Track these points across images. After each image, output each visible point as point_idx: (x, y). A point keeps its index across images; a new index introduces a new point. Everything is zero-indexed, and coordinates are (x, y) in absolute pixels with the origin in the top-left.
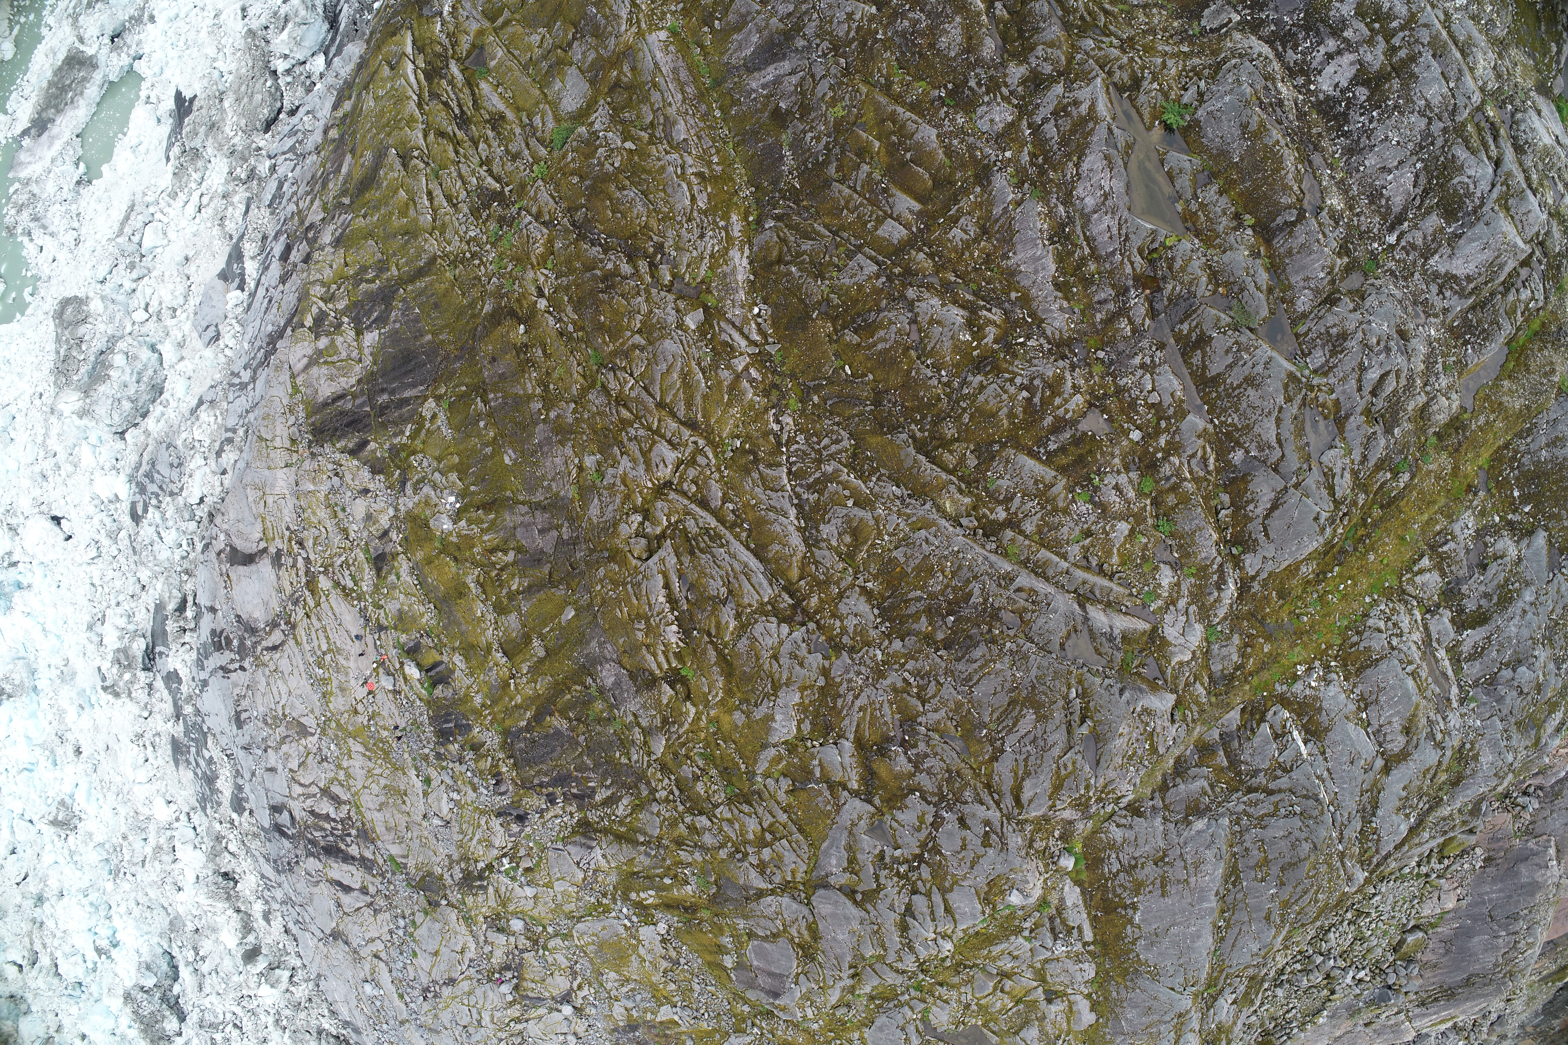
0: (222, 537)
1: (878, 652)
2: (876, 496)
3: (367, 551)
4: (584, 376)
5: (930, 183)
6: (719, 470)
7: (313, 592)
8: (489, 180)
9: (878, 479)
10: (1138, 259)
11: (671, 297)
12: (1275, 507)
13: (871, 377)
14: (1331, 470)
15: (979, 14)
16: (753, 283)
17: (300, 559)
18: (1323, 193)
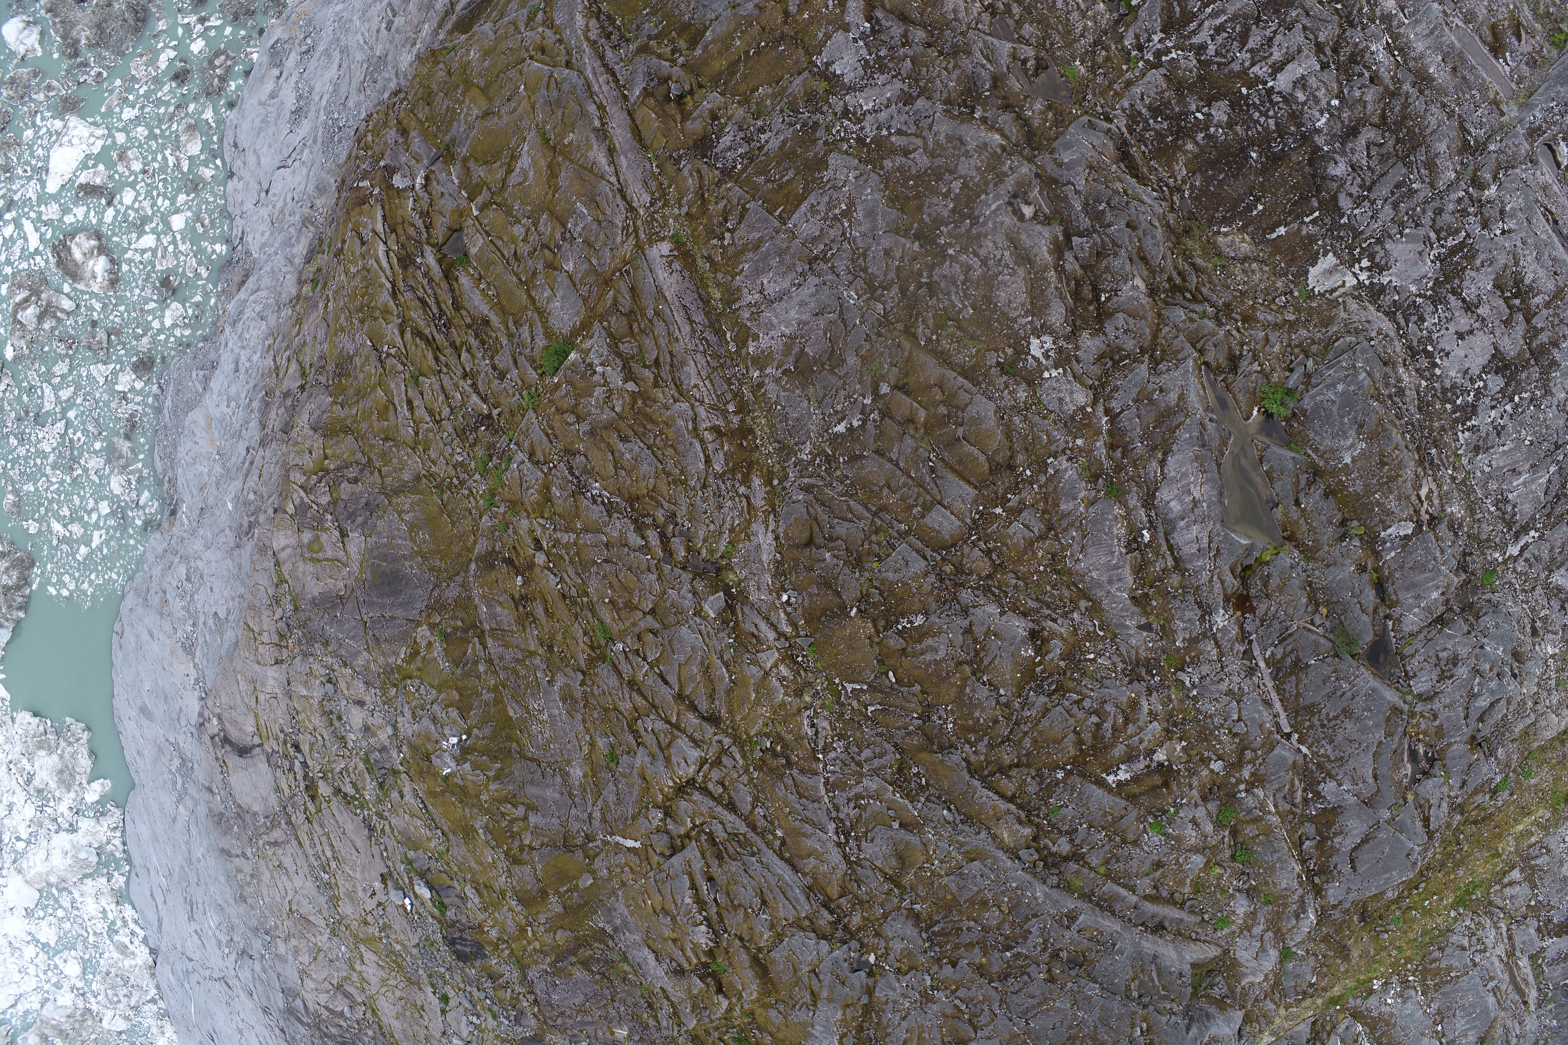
0: (215, 721)
1: (928, 978)
2: (925, 819)
3: (366, 761)
4: (592, 648)
5: (986, 466)
6: (746, 771)
7: (313, 798)
8: (475, 398)
9: (927, 799)
10: (1229, 578)
11: (686, 576)
12: (1365, 841)
13: (917, 687)
14: (1428, 801)
15: (1046, 269)
16: (778, 564)
17: (297, 763)
18: (1445, 499)
